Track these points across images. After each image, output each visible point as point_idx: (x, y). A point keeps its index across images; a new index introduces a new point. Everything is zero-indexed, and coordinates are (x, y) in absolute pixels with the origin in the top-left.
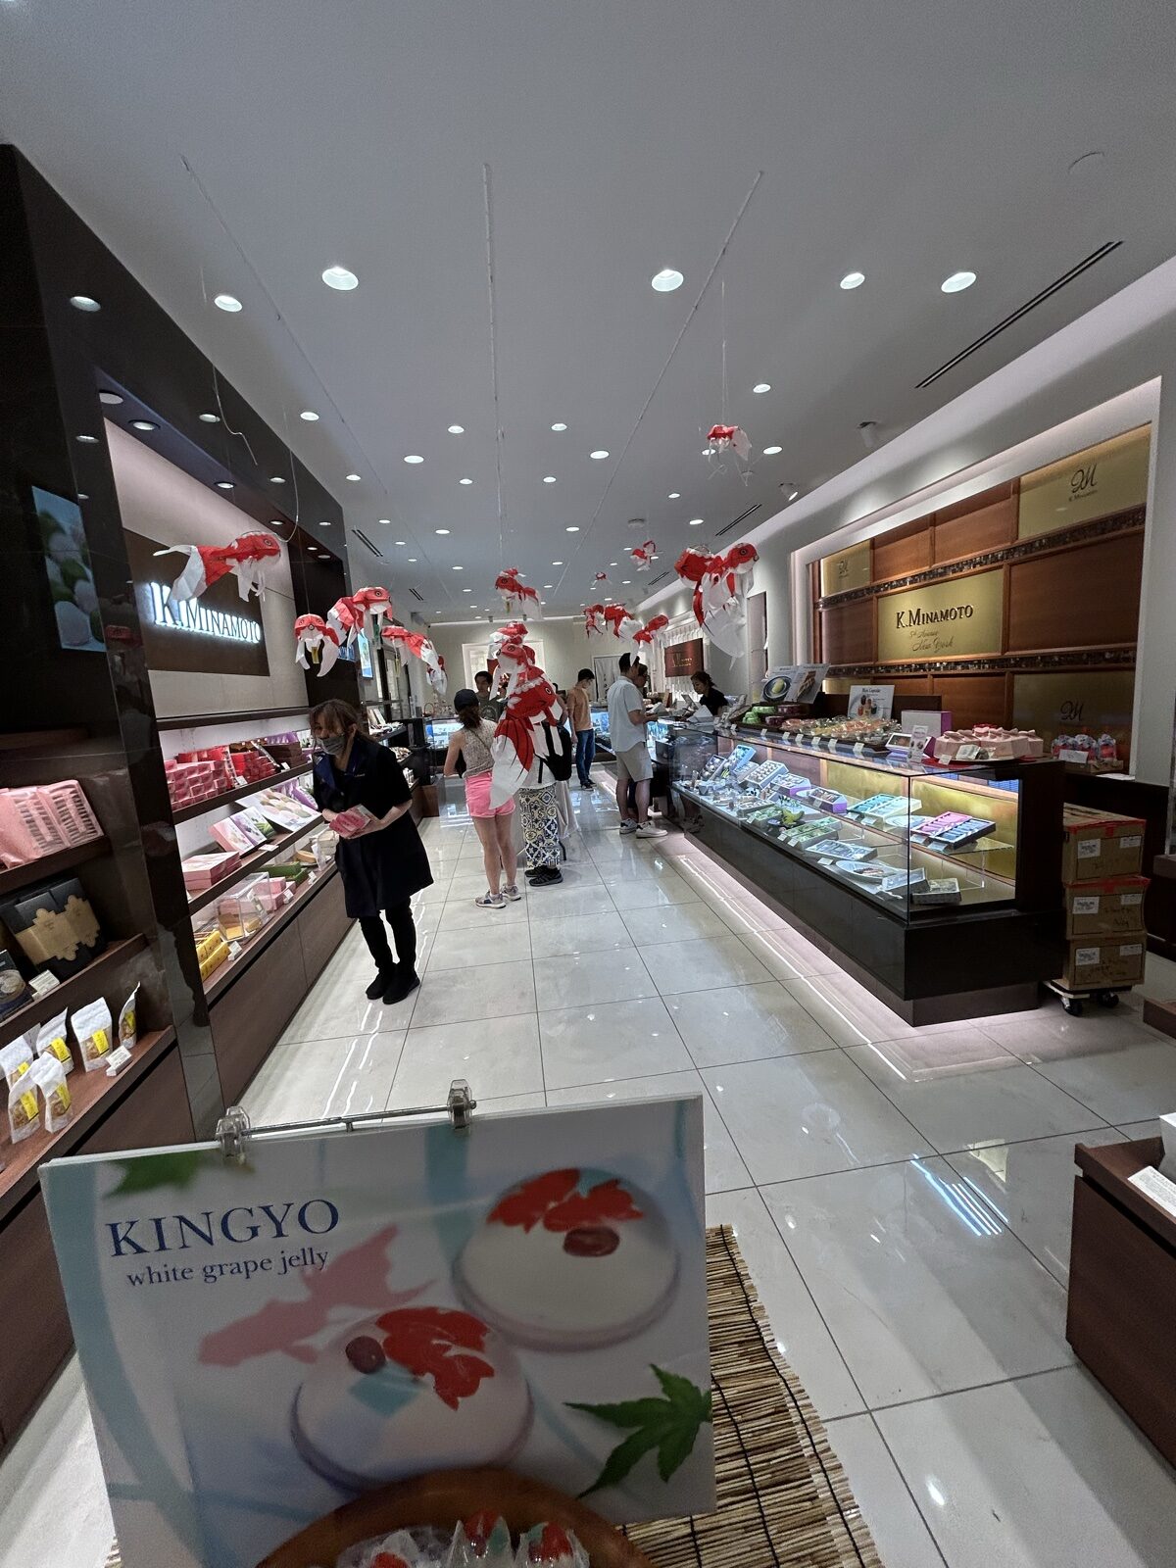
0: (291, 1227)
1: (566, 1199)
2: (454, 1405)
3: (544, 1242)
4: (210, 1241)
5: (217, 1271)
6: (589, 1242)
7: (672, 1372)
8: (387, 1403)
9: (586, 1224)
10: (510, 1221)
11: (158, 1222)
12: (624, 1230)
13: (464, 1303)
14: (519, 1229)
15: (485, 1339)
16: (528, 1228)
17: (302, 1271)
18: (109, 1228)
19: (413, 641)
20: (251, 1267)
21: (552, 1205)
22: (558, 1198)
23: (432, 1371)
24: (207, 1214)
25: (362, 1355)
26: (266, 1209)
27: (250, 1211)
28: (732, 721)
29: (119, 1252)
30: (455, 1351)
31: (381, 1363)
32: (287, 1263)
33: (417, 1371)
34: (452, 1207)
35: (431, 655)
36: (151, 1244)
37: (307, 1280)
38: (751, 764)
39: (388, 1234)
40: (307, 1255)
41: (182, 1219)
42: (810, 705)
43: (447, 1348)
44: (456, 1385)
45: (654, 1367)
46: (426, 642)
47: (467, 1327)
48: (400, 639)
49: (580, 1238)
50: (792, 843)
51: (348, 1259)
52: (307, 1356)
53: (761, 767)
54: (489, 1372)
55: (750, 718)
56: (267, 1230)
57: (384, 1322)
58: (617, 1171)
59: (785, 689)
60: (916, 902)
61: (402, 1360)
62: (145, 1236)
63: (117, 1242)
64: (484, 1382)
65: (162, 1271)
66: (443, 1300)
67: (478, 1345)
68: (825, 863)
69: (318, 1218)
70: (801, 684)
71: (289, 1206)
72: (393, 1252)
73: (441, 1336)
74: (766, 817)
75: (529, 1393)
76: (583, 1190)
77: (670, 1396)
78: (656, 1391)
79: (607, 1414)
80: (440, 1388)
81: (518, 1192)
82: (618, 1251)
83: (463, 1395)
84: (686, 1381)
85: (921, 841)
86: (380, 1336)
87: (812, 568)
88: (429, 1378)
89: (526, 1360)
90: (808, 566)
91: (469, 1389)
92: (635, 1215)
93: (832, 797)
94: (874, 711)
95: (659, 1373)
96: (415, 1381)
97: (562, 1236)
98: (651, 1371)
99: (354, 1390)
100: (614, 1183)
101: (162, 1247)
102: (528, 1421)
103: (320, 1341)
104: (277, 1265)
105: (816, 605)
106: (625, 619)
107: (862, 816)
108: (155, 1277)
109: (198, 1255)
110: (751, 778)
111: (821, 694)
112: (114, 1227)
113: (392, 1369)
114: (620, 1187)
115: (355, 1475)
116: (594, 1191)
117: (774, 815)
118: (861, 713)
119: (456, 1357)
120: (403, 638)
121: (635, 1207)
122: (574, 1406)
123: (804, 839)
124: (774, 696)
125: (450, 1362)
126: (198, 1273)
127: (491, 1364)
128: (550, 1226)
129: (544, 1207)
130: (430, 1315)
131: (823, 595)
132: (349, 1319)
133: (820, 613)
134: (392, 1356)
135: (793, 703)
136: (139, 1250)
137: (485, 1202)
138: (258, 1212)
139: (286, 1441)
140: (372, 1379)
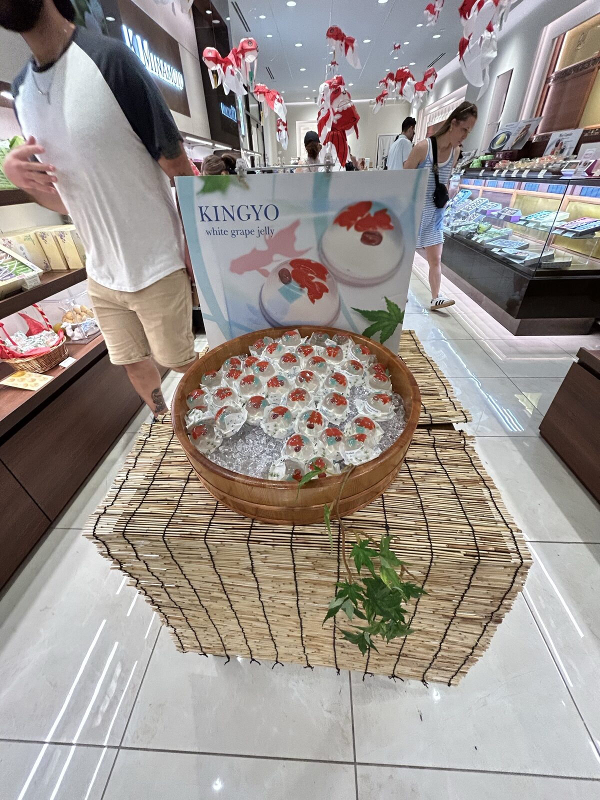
0: (262, 216)
1: (365, 216)
2: (313, 302)
3: (354, 235)
4: (233, 219)
5: (236, 233)
6: (371, 239)
7: (392, 301)
8: (291, 297)
9: (371, 230)
10: (342, 225)
11: (215, 207)
12: (385, 234)
13: (321, 259)
14: (345, 228)
15: (327, 276)
16: (348, 229)
17: (265, 237)
18: (199, 208)
19: (271, 96)
20: (247, 232)
21: (359, 218)
22: (362, 215)
23: (307, 287)
24: (232, 206)
25: (284, 276)
26: (253, 206)
27: (247, 207)
28: (462, 168)
29: (203, 220)
30: (316, 280)
31: (290, 281)
32: (260, 232)
33: (302, 286)
34: (321, 215)
35: (280, 108)
36: (213, 218)
37: (267, 241)
38: (467, 200)
39: (296, 224)
40: (267, 230)
41: (224, 208)
42: (519, 150)
43: (313, 278)
44: (316, 293)
45: (385, 298)
46: (278, 97)
47: (321, 270)
48: (263, 95)
49: (367, 236)
50: (479, 241)
51: (281, 232)
52: (265, 274)
53: (473, 202)
54: (327, 291)
55: (476, 164)
56: (254, 216)
57: (293, 263)
58: (387, 204)
59: (505, 141)
60: (542, 267)
61: (298, 281)
62: (211, 213)
63: (202, 215)
64: (324, 294)
65: (217, 230)
66: (313, 256)
67: (324, 278)
68: (495, 250)
69: (271, 213)
70: (516, 136)
71: (261, 206)
72: (298, 232)
73: (312, 273)
74: (468, 228)
75: (340, 302)
76: (372, 212)
77: (390, 311)
78: (385, 308)
79: (366, 314)
80: (309, 293)
81: (346, 210)
82: (382, 243)
83: (318, 299)
84: (396, 306)
85: (560, 232)
86: (291, 269)
87: (557, 41)
88: (306, 290)
89: (341, 288)
90: (554, 40)
91: (319, 296)
92: (391, 228)
93: (513, 212)
94: (562, 151)
95: (387, 301)
96: (301, 290)
97: (361, 233)
98: (384, 300)
99: (280, 290)
100: (385, 210)
101: (217, 220)
102: (338, 313)
103: (270, 268)
104: (256, 233)
105: (548, 80)
106: (409, 80)
107: (528, 222)
108: (215, 232)
109: (229, 225)
110: (464, 209)
111: (530, 142)
112: (201, 208)
113: (294, 283)
114: (388, 213)
115: (278, 323)
116: (376, 214)
117: (473, 228)
118: (552, 153)
119: (316, 282)
120: (264, 93)
121: (391, 224)
122: (354, 309)
123: (487, 238)
124: (496, 147)
125: (313, 284)
126: (229, 233)
127: (328, 288)
128: (357, 229)
129: (355, 219)
130: (308, 263)
131: (556, 70)
132: (280, 260)
133: (549, 87)
134: (295, 279)
135: (508, 150)
136: (210, 220)
137: (333, 214)
138: (250, 208)
139: (257, 307)
140: (287, 287)
